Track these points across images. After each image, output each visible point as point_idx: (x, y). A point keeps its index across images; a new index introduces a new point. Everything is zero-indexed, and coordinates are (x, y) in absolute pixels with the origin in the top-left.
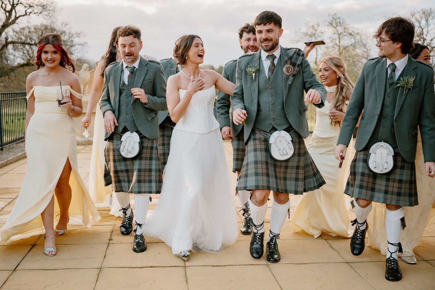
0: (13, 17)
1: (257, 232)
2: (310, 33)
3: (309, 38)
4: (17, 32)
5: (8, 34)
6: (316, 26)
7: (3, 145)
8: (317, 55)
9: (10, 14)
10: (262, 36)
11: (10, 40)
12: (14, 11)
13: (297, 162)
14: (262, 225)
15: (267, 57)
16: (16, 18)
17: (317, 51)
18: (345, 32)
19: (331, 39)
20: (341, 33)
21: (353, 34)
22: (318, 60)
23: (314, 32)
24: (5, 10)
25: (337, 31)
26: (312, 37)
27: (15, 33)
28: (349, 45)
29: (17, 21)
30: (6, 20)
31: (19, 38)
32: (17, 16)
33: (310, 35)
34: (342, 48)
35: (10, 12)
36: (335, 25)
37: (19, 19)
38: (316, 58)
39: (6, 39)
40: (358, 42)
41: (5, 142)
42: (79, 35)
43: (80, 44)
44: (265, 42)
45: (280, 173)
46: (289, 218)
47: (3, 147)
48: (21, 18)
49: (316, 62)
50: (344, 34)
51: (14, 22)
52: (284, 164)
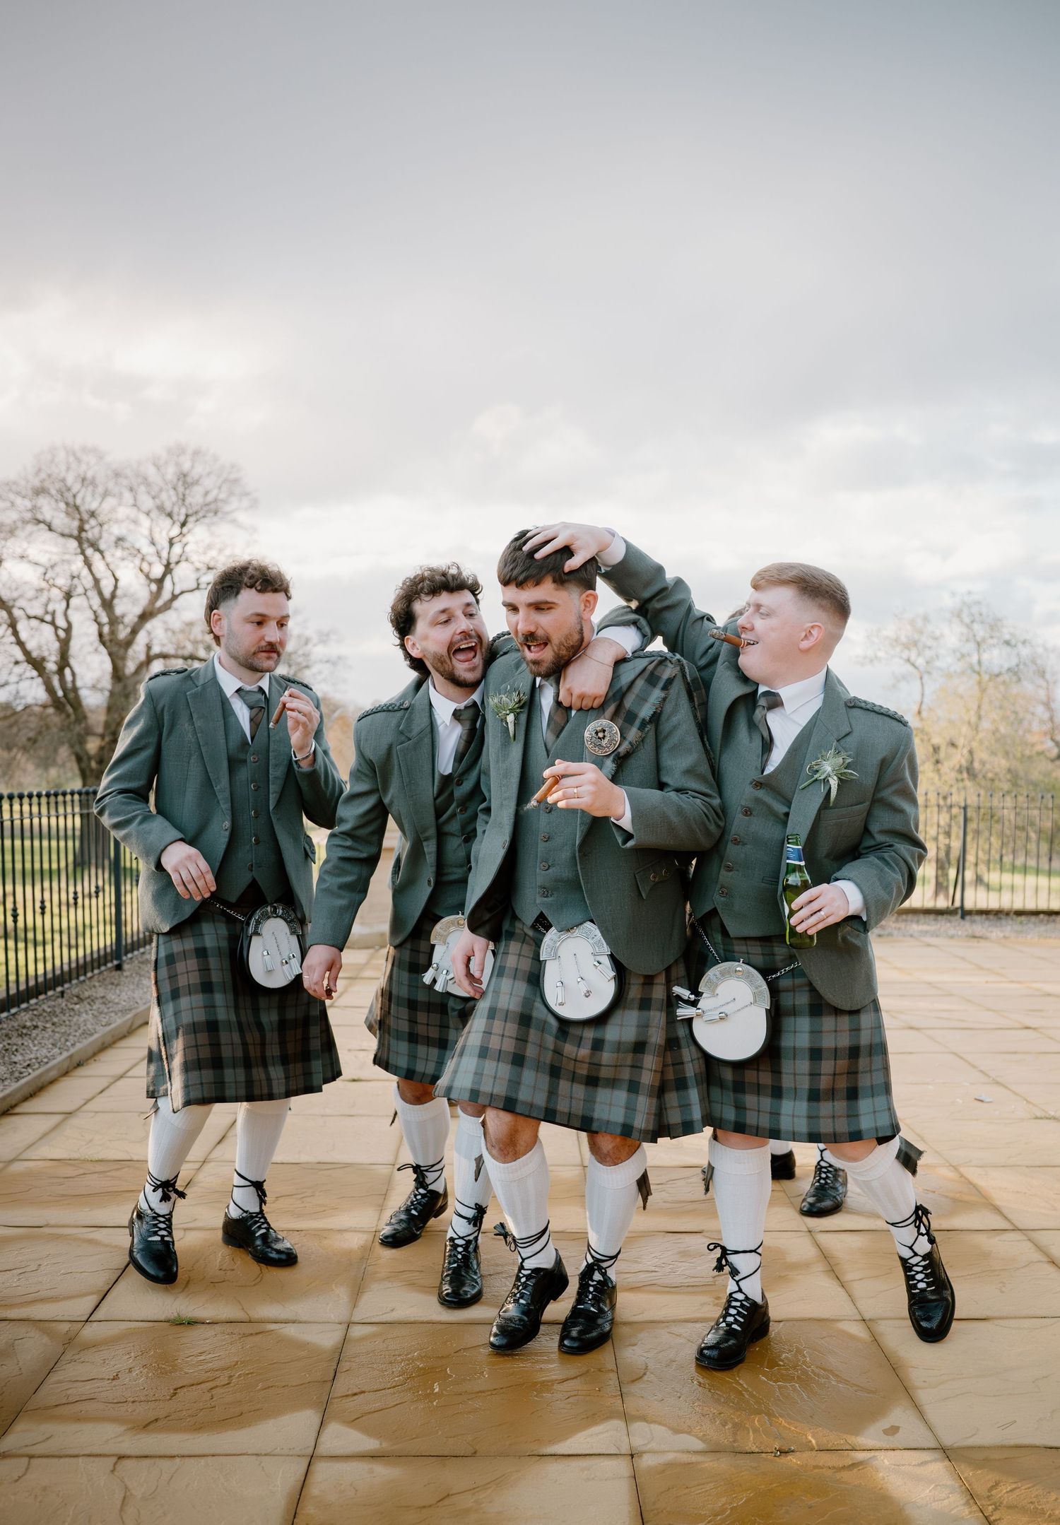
0: (166, 595)
2: (903, 639)
3: (902, 651)
4: (174, 632)
5: (152, 636)
6: (920, 623)
7: (123, 950)
8: (923, 695)
9: (160, 588)
11: (156, 650)
12: (168, 579)
16: (174, 597)
17: (922, 684)
18: (992, 637)
19: (958, 655)
20: (984, 640)
21: (1013, 642)
22: (924, 707)
23: (916, 636)
24: (147, 576)
25: (974, 636)
26: (909, 649)
27: (170, 633)
28: (1004, 670)
29: (176, 604)
30: (150, 601)
31: (179, 647)
32: (177, 592)
33: (904, 644)
34: (986, 677)
35: (160, 582)
36: (967, 620)
37: (181, 599)
38: (922, 703)
39: (149, 648)
40: (1025, 664)
41: (129, 941)
42: (324, 638)
43: (327, 662)
47: (124, 958)
48: (186, 596)
49: (919, 713)
50: (991, 641)
51: (167, 606)
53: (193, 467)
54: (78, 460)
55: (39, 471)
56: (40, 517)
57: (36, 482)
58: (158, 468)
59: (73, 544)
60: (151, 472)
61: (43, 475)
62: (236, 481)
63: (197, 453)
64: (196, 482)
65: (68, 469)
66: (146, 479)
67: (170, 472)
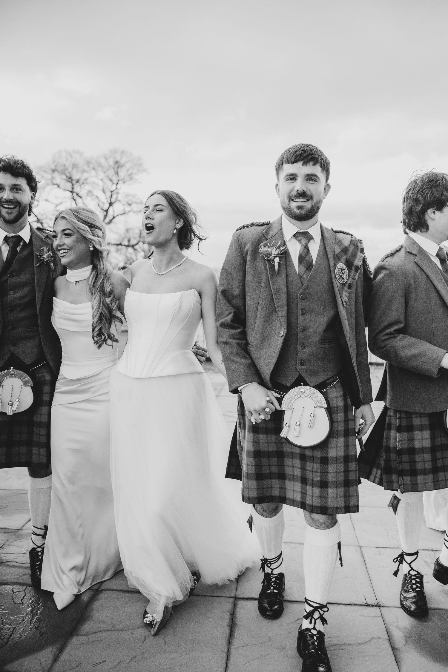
0: (110, 217)
1: (272, 572)
10: (294, 187)
12: (111, 209)
13: (343, 448)
14: (279, 558)
15: (294, 236)
16: (114, 218)
29: (114, 220)
35: (107, 211)
44: (298, 200)
45: (313, 472)
46: (342, 565)
52: (318, 454)
53: (121, 159)
54: (71, 156)
55: (54, 162)
56: (55, 182)
57: (53, 167)
58: (106, 159)
59: (69, 194)
60: (103, 161)
61: (55, 164)
62: (141, 164)
63: (123, 152)
64: (123, 166)
65: (67, 160)
66: (100, 164)
67: (111, 162)
